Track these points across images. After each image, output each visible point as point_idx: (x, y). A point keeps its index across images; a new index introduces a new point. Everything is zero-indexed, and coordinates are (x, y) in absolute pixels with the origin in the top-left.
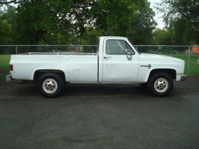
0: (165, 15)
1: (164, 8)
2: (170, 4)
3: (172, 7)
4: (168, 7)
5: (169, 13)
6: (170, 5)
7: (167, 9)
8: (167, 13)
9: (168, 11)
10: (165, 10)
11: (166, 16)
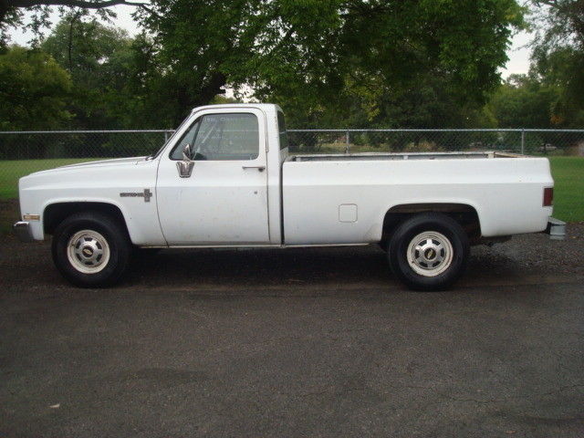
0: (537, 39)
1: (534, 19)
2: (550, 6)
3: (558, 15)
4: (547, 14)
5: (549, 35)
6: (551, 11)
7: (542, 20)
8: (543, 34)
9: (549, 26)
10: (539, 23)
11: (540, 43)
